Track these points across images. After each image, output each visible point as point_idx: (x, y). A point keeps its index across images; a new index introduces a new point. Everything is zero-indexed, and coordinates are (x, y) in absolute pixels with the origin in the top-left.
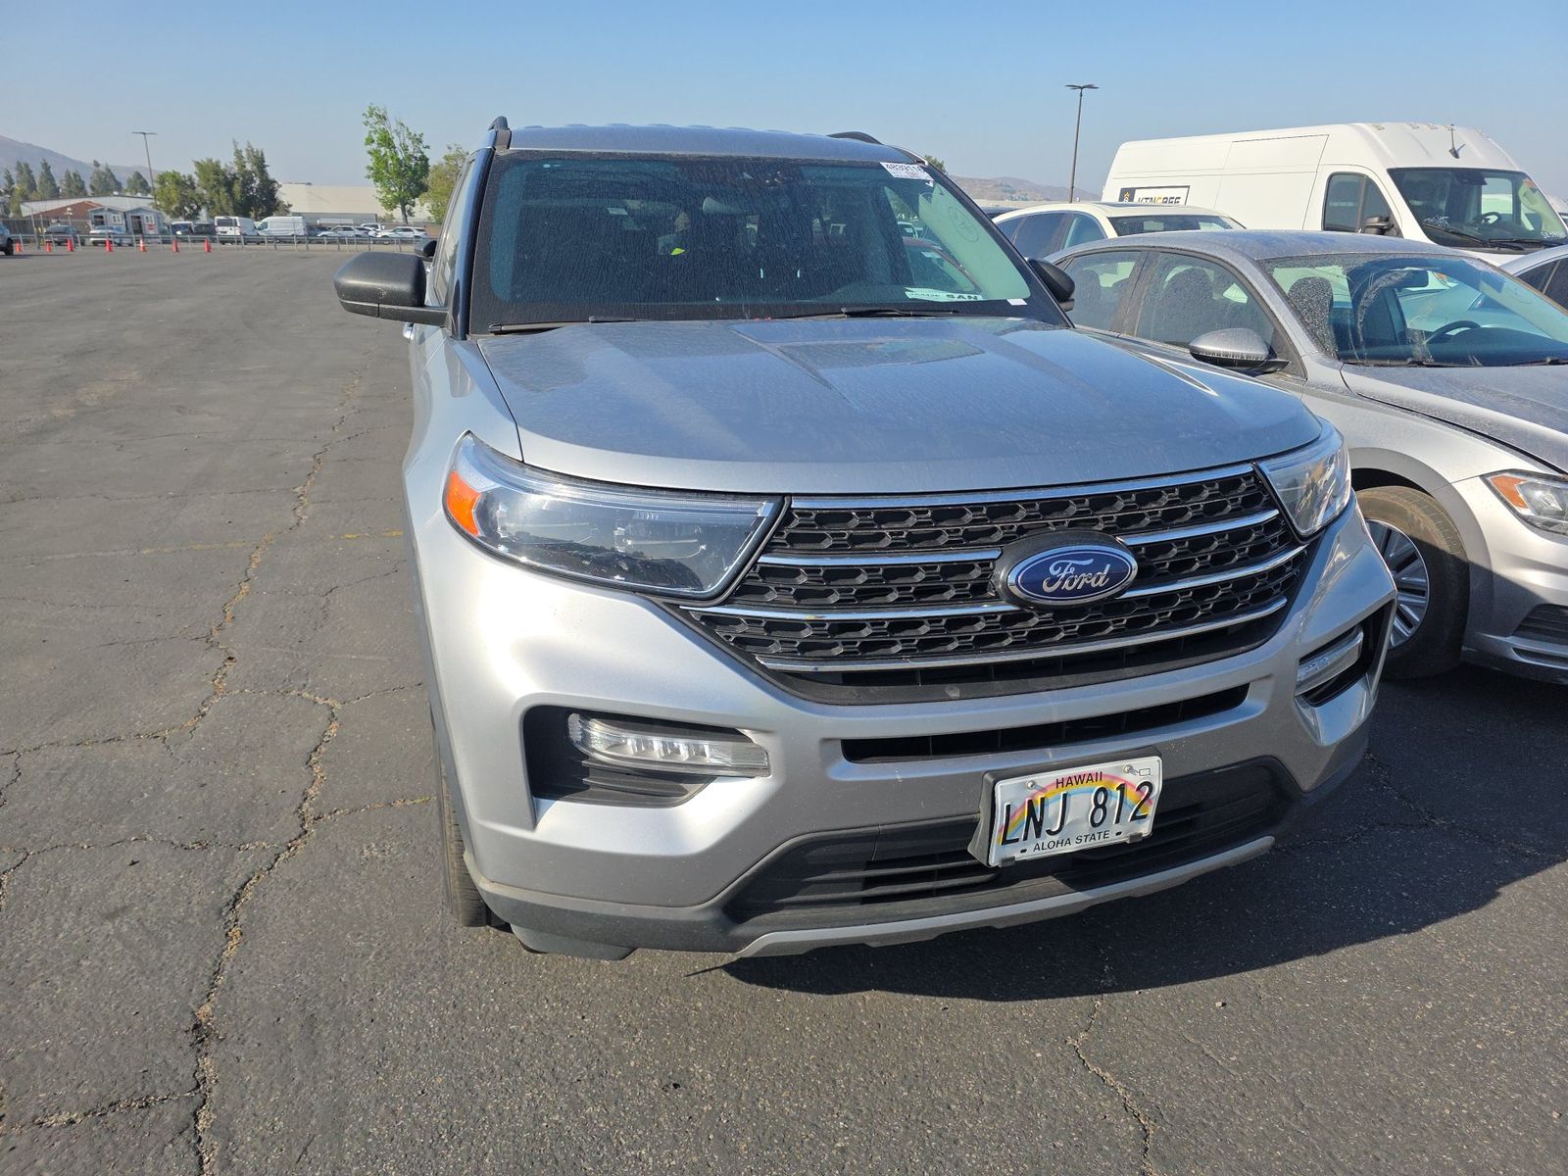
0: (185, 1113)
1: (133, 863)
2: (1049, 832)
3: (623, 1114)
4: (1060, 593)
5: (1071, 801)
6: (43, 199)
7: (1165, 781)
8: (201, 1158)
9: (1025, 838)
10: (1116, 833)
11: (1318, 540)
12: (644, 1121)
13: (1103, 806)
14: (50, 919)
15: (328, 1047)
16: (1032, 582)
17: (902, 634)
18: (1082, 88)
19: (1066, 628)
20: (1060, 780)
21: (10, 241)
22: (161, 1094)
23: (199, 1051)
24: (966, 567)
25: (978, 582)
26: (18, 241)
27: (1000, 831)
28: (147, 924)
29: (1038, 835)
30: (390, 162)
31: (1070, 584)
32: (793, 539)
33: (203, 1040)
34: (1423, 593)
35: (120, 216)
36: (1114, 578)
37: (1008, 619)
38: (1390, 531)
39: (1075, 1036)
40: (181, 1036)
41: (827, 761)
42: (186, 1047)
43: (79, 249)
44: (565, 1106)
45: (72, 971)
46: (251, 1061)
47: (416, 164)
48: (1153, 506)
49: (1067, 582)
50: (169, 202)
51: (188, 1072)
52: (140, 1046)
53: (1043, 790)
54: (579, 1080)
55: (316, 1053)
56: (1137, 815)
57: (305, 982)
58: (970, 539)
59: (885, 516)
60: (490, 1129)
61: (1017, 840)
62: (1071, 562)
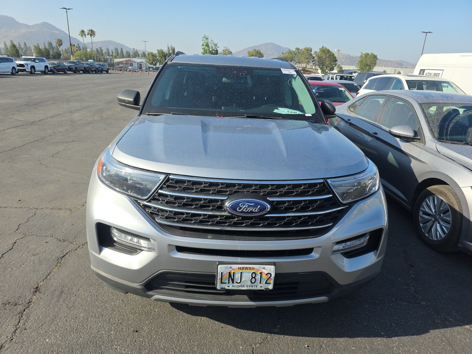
0: (23, 309)
1: (46, 242)
2: (236, 282)
3: (119, 336)
4: (242, 212)
5: (244, 275)
6: (120, 58)
7: (275, 274)
8: (20, 321)
9: (229, 283)
10: (260, 286)
11: (352, 205)
12: (123, 339)
13: (254, 278)
14: (21, 253)
15: (62, 300)
16: (234, 207)
17: (195, 218)
18: (427, 33)
19: (246, 223)
20: (240, 268)
21: (108, 69)
22: (20, 303)
23: (34, 294)
24: (217, 201)
25: (219, 205)
26: (110, 69)
27: (219, 279)
28: (41, 259)
29: (233, 282)
30: (208, 51)
31: (246, 210)
32: (168, 187)
33: (36, 291)
34: (449, 223)
35: (137, 64)
36: (261, 210)
37: (227, 217)
38: (442, 200)
39: (255, 344)
40: (32, 289)
41: (170, 251)
42: (32, 292)
43: (125, 72)
44: (107, 330)
45: (19, 267)
46: (43, 299)
47: (215, 52)
48: (282, 189)
49: (245, 209)
50: (150, 61)
51: (28, 298)
52: (23, 290)
53: (234, 270)
54: (114, 324)
55: (58, 301)
56: (267, 282)
57: (66, 282)
58: (219, 193)
59: (194, 183)
60: (86, 331)
61: (226, 283)
62: (247, 204)
